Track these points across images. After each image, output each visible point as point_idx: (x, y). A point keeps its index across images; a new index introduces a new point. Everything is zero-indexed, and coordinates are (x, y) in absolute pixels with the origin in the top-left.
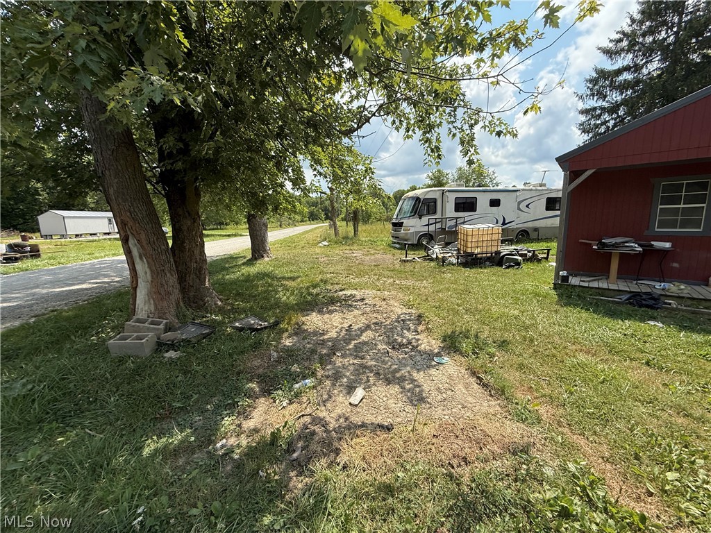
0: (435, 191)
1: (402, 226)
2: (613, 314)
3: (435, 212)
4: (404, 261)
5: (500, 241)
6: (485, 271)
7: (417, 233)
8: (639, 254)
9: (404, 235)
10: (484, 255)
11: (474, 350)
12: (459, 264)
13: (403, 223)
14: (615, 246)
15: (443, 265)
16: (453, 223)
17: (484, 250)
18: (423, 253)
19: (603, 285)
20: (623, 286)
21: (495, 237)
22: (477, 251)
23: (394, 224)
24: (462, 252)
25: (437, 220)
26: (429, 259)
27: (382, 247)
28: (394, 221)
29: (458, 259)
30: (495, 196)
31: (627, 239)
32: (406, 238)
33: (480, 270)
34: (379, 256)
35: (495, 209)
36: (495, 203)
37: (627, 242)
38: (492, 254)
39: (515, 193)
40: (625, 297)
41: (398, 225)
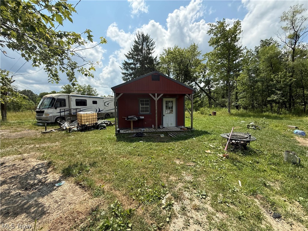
0: (64, 95)
1: (43, 113)
2: (132, 141)
3: (65, 106)
4: (45, 133)
5: (97, 119)
6: (91, 132)
7: (54, 116)
8: (137, 121)
9: (45, 118)
10: (90, 125)
11: (79, 172)
12: (78, 131)
13: (44, 111)
14: (131, 118)
15: (70, 132)
16: (75, 111)
17: (90, 123)
18: (58, 127)
19: (130, 132)
20: (134, 131)
21: (94, 117)
22: (87, 123)
23: (37, 112)
24: (80, 125)
25: (65, 110)
26: (61, 130)
27: (28, 126)
28: (37, 110)
29: (78, 128)
30: (95, 100)
31: (134, 116)
32: (47, 119)
33: (89, 132)
34: (25, 132)
35: (95, 105)
36: (95, 102)
37: (134, 117)
38: (94, 124)
39: (103, 99)
40: (135, 135)
41: (40, 113)
